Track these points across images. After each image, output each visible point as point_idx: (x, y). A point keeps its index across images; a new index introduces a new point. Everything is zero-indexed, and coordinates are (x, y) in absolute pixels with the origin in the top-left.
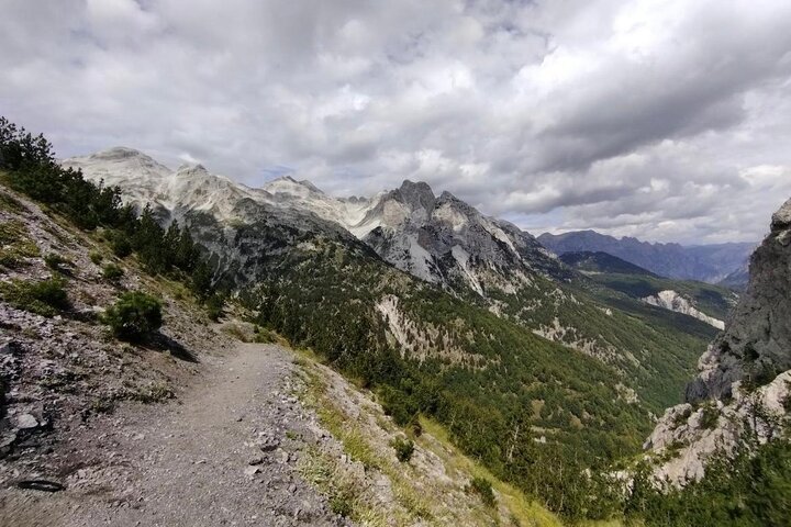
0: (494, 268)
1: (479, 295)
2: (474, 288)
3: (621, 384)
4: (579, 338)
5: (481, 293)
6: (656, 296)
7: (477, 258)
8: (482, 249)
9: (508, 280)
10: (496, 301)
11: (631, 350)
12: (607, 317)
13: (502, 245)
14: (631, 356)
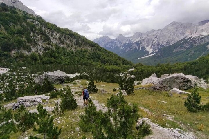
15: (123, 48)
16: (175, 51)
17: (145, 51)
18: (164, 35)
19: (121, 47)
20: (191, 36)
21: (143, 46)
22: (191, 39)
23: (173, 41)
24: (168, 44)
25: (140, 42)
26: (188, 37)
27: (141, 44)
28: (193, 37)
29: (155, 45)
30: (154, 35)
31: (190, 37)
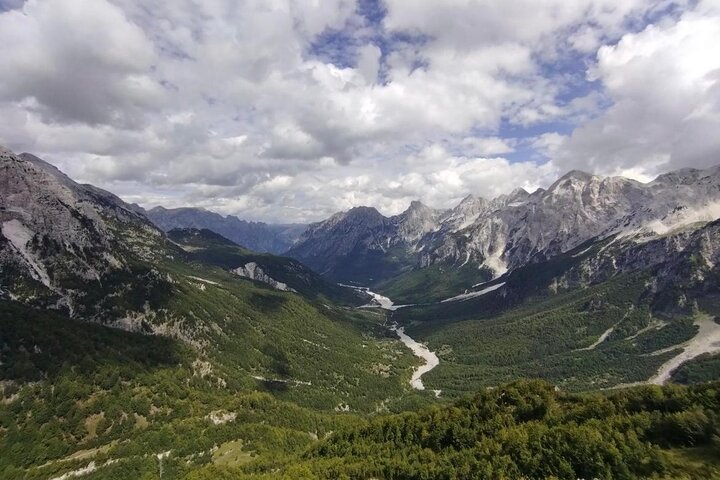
0: (72, 251)
1: (43, 286)
2: (35, 277)
3: (198, 360)
4: (169, 319)
5: (47, 283)
6: (244, 267)
7: (45, 238)
8: (55, 226)
9: (91, 263)
10: (70, 291)
11: (217, 321)
12: (200, 292)
13: (86, 222)
14: (215, 326)
15: (421, 249)
16: (556, 285)
17: (481, 267)
18: (544, 216)
19: (415, 247)
20: (614, 233)
21: (477, 251)
22: (612, 245)
23: (573, 239)
24: (554, 249)
25: (467, 235)
26: (608, 235)
27: (470, 240)
28: (619, 237)
29: (515, 249)
30: (518, 212)
31: (611, 234)
